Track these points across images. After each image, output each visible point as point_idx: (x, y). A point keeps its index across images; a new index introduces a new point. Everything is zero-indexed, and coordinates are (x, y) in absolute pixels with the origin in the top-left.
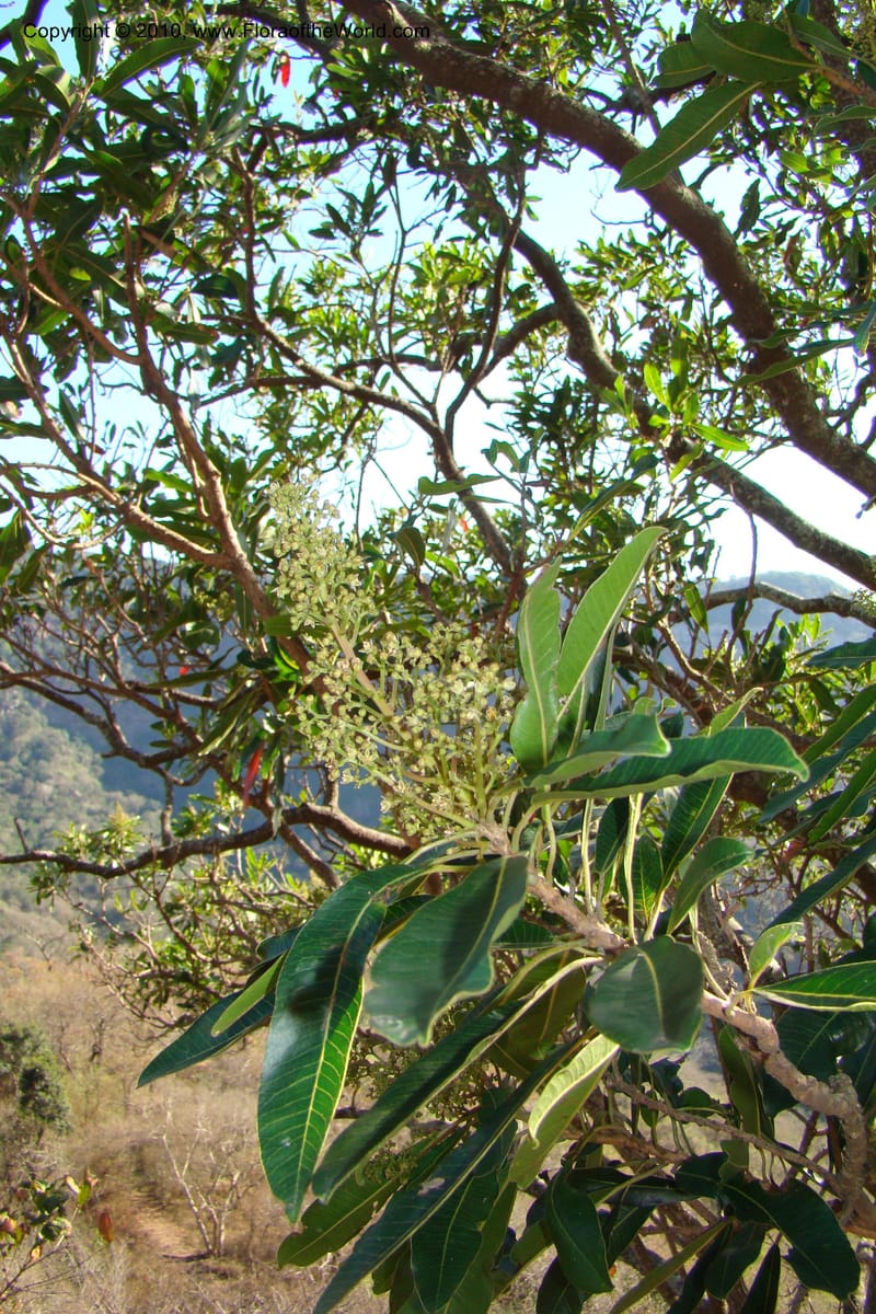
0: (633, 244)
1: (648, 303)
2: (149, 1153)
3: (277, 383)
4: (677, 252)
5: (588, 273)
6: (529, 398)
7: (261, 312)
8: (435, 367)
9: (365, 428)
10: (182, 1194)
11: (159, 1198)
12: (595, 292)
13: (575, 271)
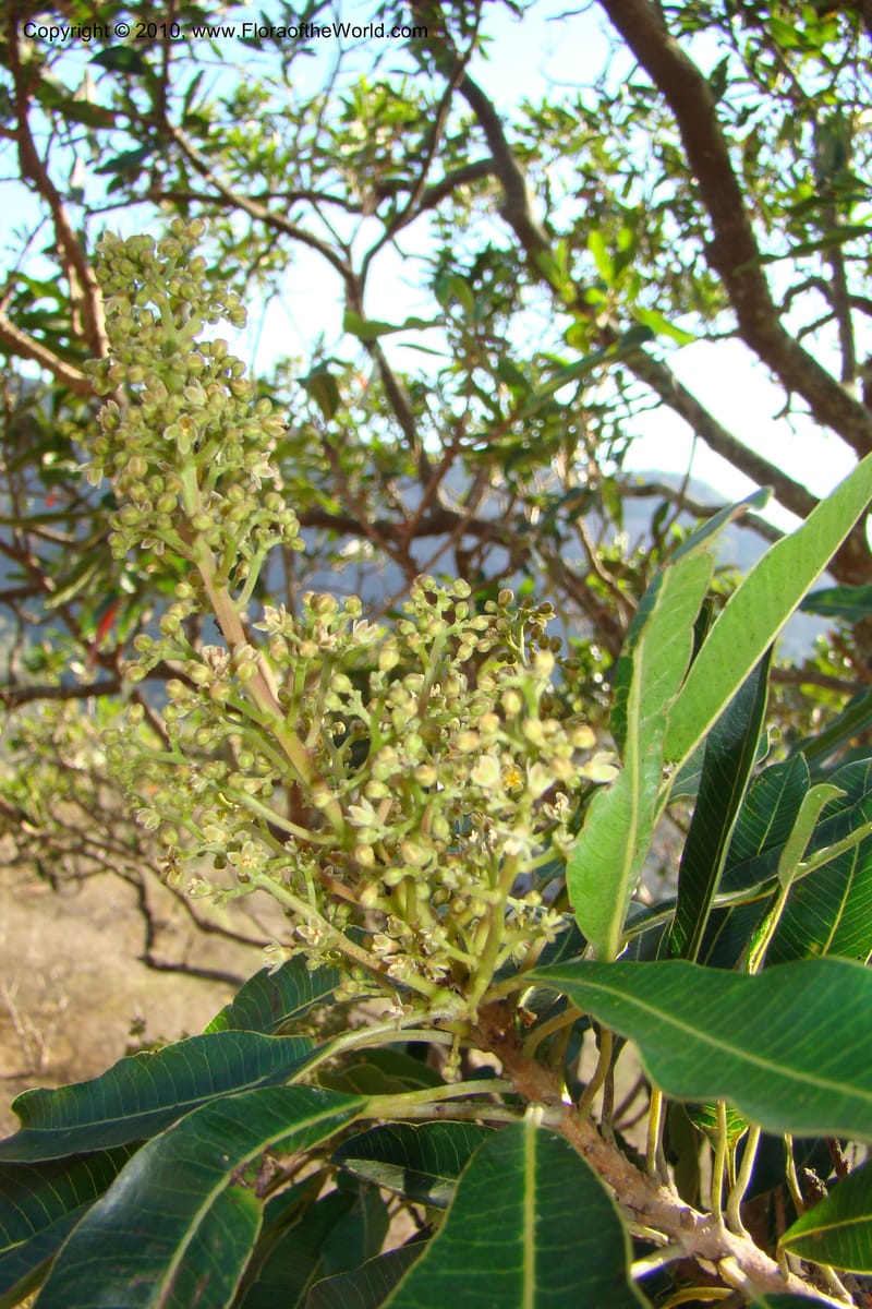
0: (579, 108)
1: (587, 174)
3: (181, 198)
4: (624, 126)
5: (527, 133)
6: (447, 257)
7: (174, 118)
8: (355, 209)
9: (270, 267)
10: (8, 1015)
12: (532, 155)
13: (516, 128)
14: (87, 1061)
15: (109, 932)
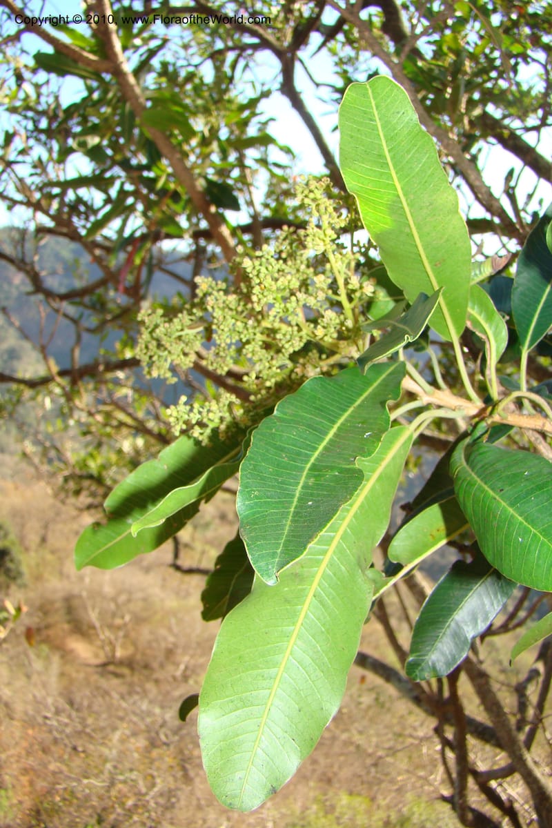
2: (76, 603)
10: (94, 627)
11: (81, 629)
14: (144, 654)
15: (152, 574)
